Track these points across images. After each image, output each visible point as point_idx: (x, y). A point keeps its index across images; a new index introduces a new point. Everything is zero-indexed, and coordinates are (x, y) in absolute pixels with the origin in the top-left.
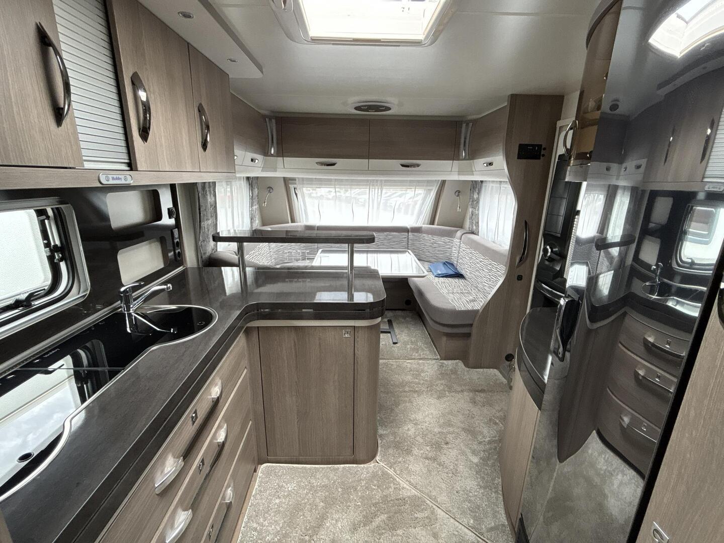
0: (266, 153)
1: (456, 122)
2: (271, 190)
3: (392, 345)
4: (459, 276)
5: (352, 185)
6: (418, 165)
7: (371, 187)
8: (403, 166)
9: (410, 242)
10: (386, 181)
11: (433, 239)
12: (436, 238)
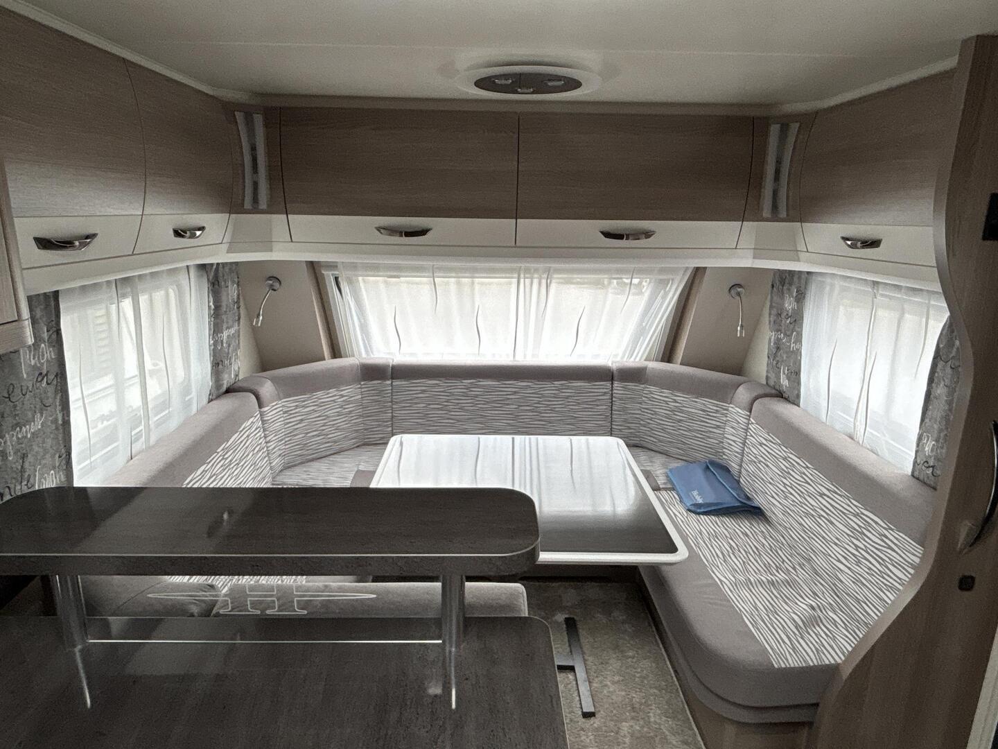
1: (753, 120)
2: (277, 285)
3: (581, 721)
4: (749, 510)
6: (648, 234)
7: (522, 276)
8: (608, 235)
9: (617, 404)
11: (675, 401)
12: (681, 398)
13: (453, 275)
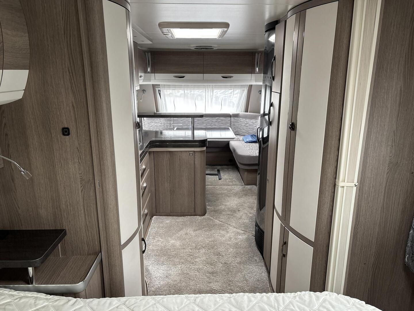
0: (145, 72)
1: (252, 52)
2: (145, 92)
3: (218, 180)
5: (194, 88)
6: (232, 77)
7: (206, 89)
8: (223, 77)
9: (232, 123)
10: (215, 86)
11: (246, 121)
12: (248, 120)
13: (189, 89)
